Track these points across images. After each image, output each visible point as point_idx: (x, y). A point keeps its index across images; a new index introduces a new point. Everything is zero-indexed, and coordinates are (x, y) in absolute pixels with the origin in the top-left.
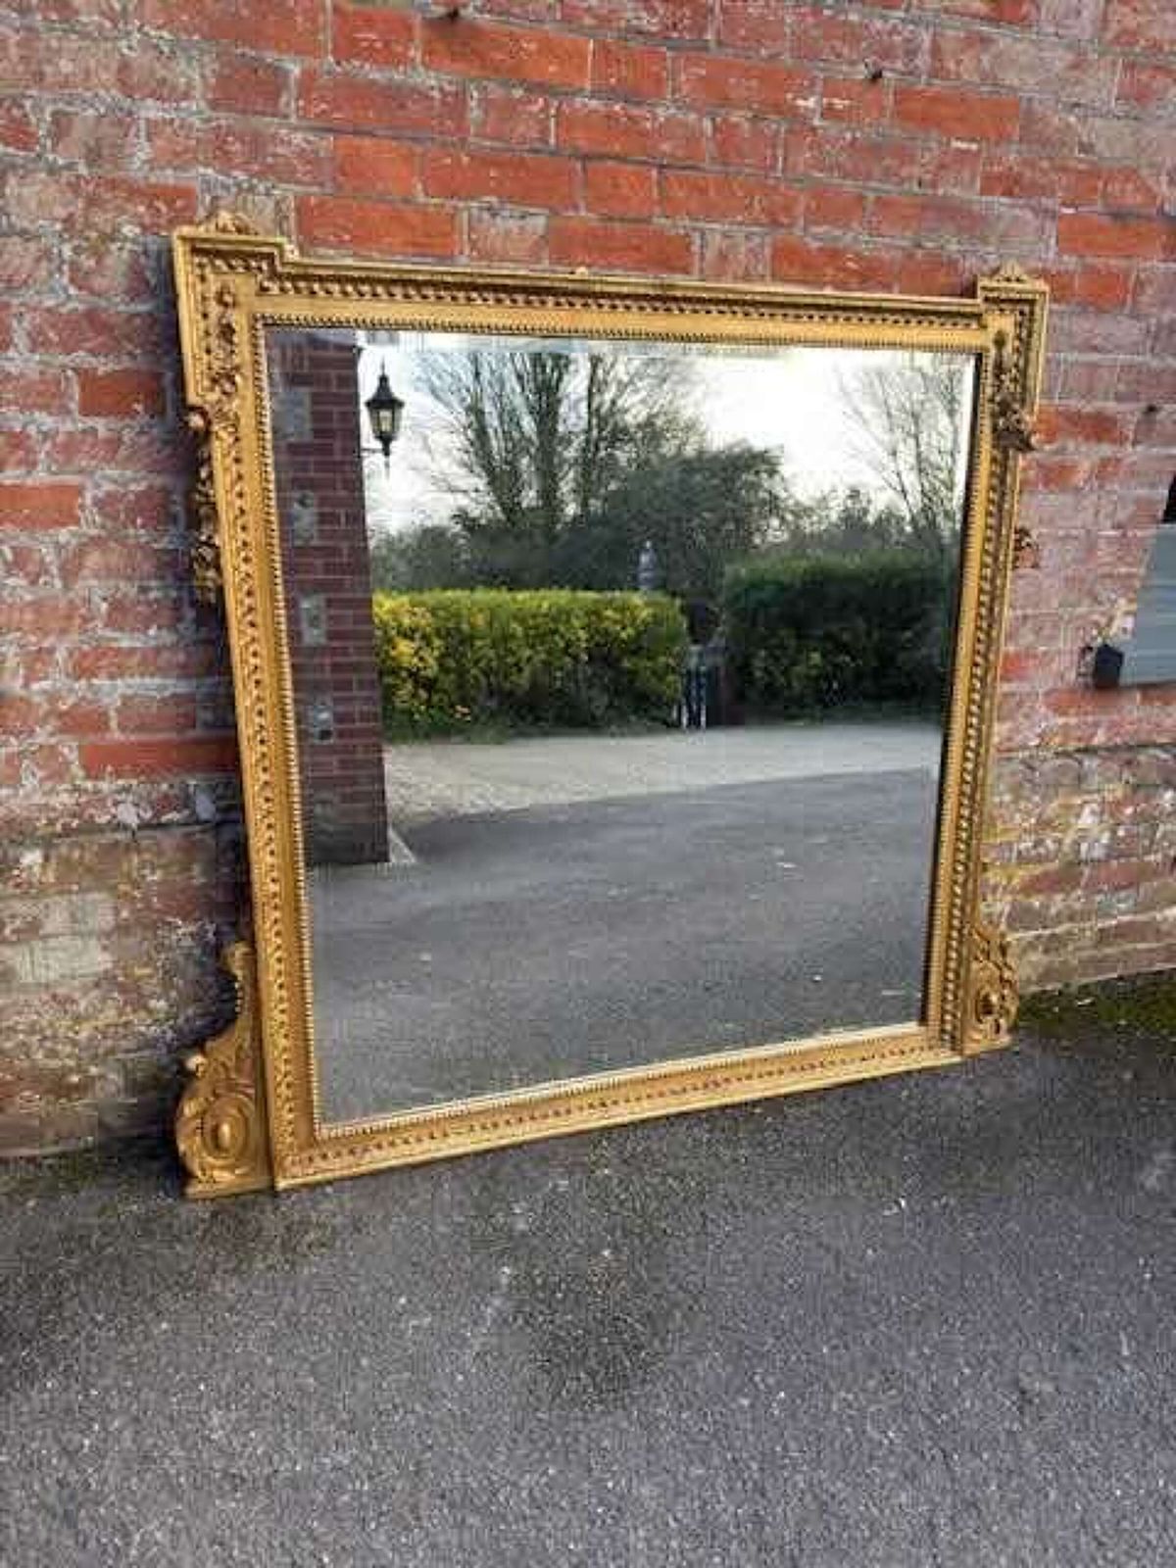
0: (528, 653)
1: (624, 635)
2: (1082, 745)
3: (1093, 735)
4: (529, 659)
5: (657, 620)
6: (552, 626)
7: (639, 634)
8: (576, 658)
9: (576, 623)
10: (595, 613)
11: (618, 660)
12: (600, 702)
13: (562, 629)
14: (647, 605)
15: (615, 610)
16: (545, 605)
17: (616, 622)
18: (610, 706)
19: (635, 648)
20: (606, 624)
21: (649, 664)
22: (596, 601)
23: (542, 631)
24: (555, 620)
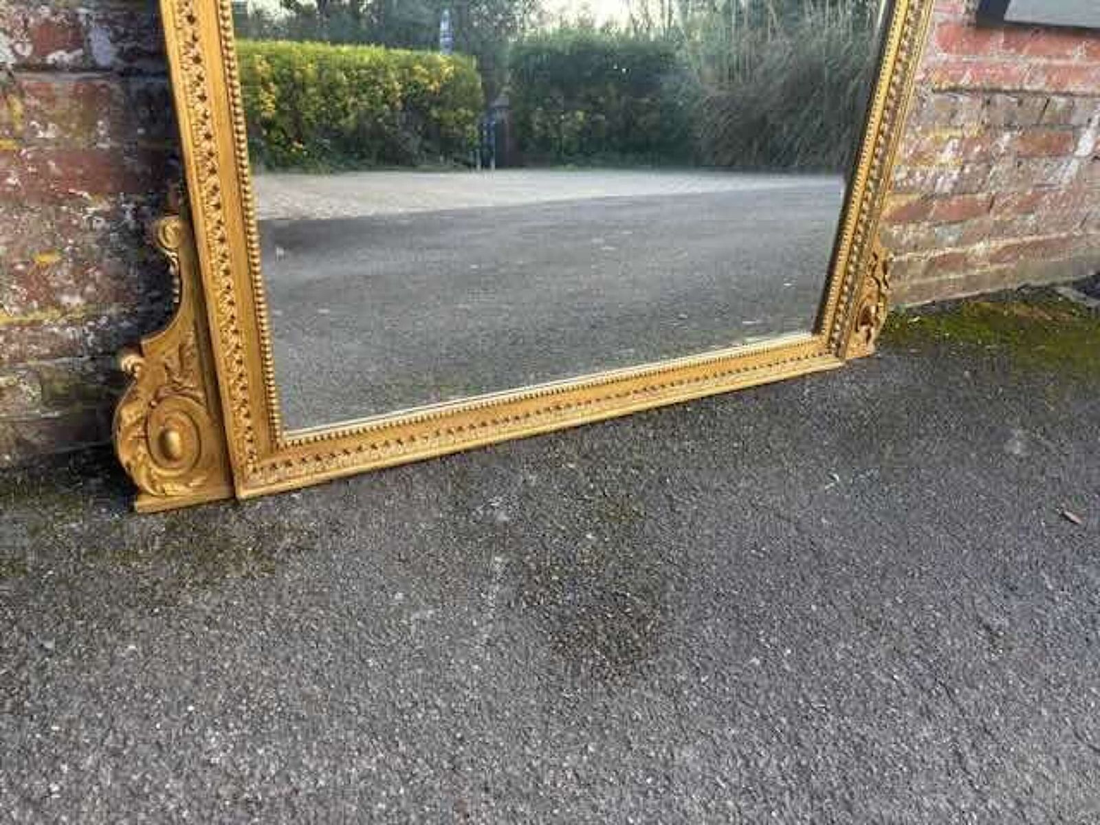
0: (351, 100)
1: (432, 87)
2: (952, 84)
3: (961, 77)
4: (354, 105)
5: (458, 77)
6: (373, 77)
7: (444, 88)
8: (392, 106)
9: (392, 75)
10: (407, 67)
11: (428, 109)
12: (414, 144)
13: (380, 80)
14: (450, 63)
15: (424, 66)
16: (367, 59)
17: (423, 75)
18: (421, 147)
19: (438, 100)
20: (416, 78)
21: (453, 115)
22: (408, 58)
23: (365, 81)
24: (375, 72)
